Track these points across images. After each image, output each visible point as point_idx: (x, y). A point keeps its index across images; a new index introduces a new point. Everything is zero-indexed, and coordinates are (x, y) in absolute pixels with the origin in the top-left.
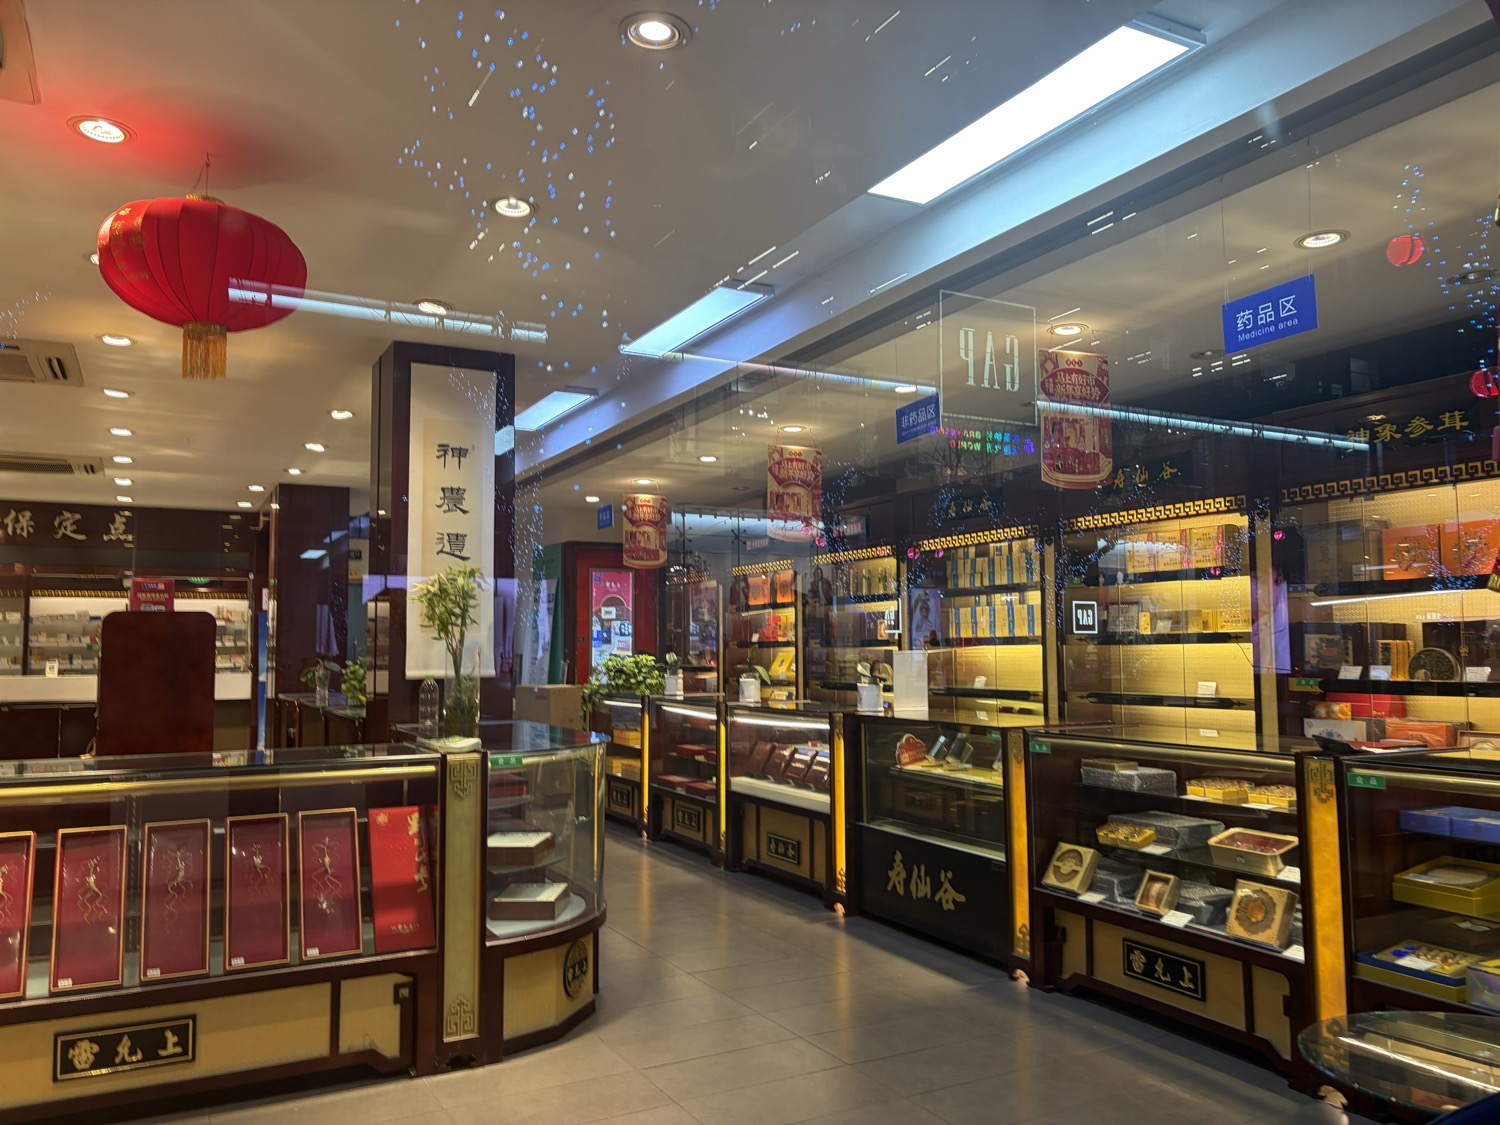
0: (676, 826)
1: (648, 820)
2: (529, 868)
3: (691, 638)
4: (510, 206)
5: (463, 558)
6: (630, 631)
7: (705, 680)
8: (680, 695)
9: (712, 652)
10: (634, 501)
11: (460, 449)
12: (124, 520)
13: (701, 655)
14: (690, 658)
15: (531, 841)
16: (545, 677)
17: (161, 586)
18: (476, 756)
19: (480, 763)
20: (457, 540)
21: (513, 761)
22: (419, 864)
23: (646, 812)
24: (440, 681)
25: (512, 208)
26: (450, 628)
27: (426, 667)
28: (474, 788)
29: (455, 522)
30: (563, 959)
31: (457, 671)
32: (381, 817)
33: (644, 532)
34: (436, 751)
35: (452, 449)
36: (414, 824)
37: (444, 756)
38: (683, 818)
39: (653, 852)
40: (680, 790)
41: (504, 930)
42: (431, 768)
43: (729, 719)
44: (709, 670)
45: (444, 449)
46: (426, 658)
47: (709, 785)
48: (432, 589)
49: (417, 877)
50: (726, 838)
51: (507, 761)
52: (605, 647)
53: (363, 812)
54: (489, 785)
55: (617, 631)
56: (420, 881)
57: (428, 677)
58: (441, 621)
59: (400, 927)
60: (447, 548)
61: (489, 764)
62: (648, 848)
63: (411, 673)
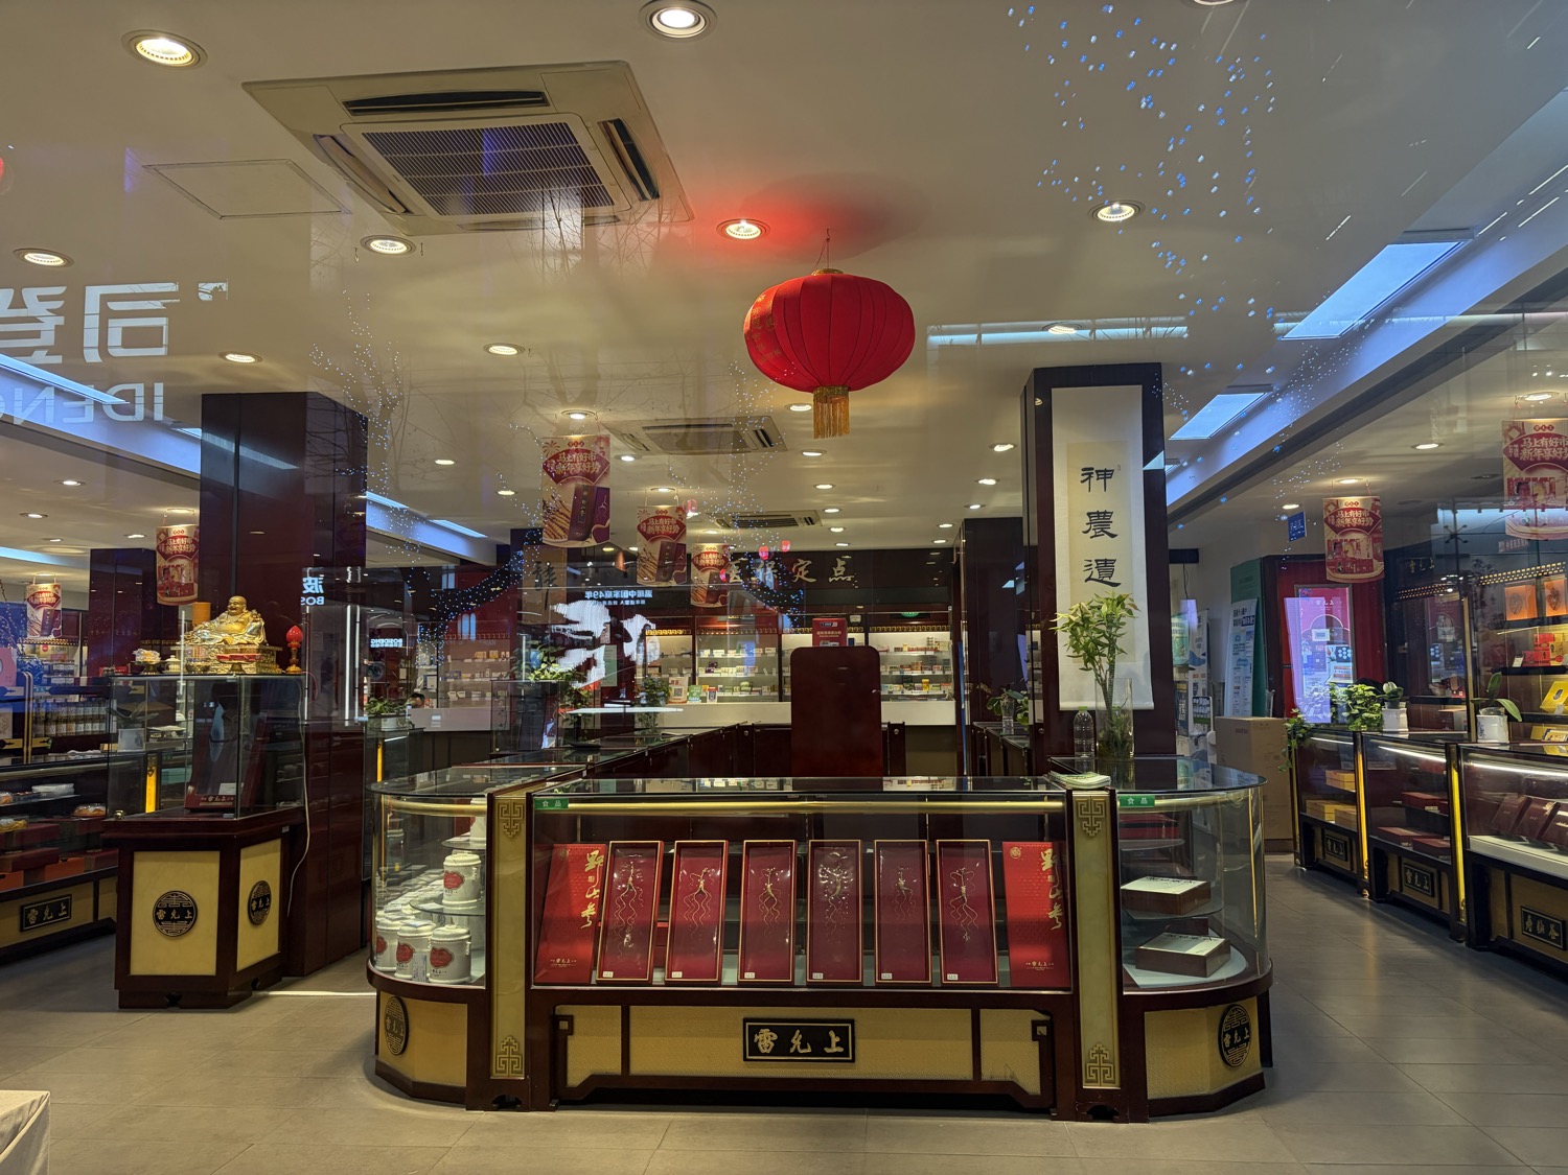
0: (1405, 888)
1: (1370, 877)
2: (1177, 917)
3: (1433, 663)
4: (1113, 212)
5: (1116, 585)
6: (1350, 655)
7: (1452, 713)
8: (1404, 731)
9: (1459, 680)
10: (1336, 504)
11: (1106, 471)
12: (844, 563)
13: (1445, 684)
14: (1431, 686)
15: (1178, 888)
16: (1249, 707)
17: (835, 624)
18: (1105, 793)
19: (1108, 802)
20: (1106, 566)
21: (1144, 801)
22: (1054, 901)
23: (1366, 867)
24: (1092, 712)
25: (1115, 214)
26: (1097, 658)
27: (1080, 699)
28: (1104, 827)
29: (1102, 547)
30: (1218, 1021)
31: (1108, 701)
32: (1015, 851)
33: (1352, 540)
34: (1063, 786)
35: (1097, 472)
36: (1048, 861)
37: (1069, 792)
38: (1413, 880)
39: (1377, 917)
40: (1405, 845)
41: (1147, 980)
42: (1059, 804)
43: (1463, 764)
44: (1458, 702)
45: (1088, 473)
46: (1078, 691)
47: (1444, 843)
48: (1074, 618)
49: (1051, 915)
50: (1467, 907)
51: (1137, 802)
52: (1318, 674)
53: (997, 845)
54: (1118, 826)
55: (1333, 655)
56: (1054, 918)
57: (1083, 709)
58: (1087, 651)
59: (1034, 963)
60: (1096, 575)
61: (1118, 803)
62: (1371, 911)
63: (1065, 704)
